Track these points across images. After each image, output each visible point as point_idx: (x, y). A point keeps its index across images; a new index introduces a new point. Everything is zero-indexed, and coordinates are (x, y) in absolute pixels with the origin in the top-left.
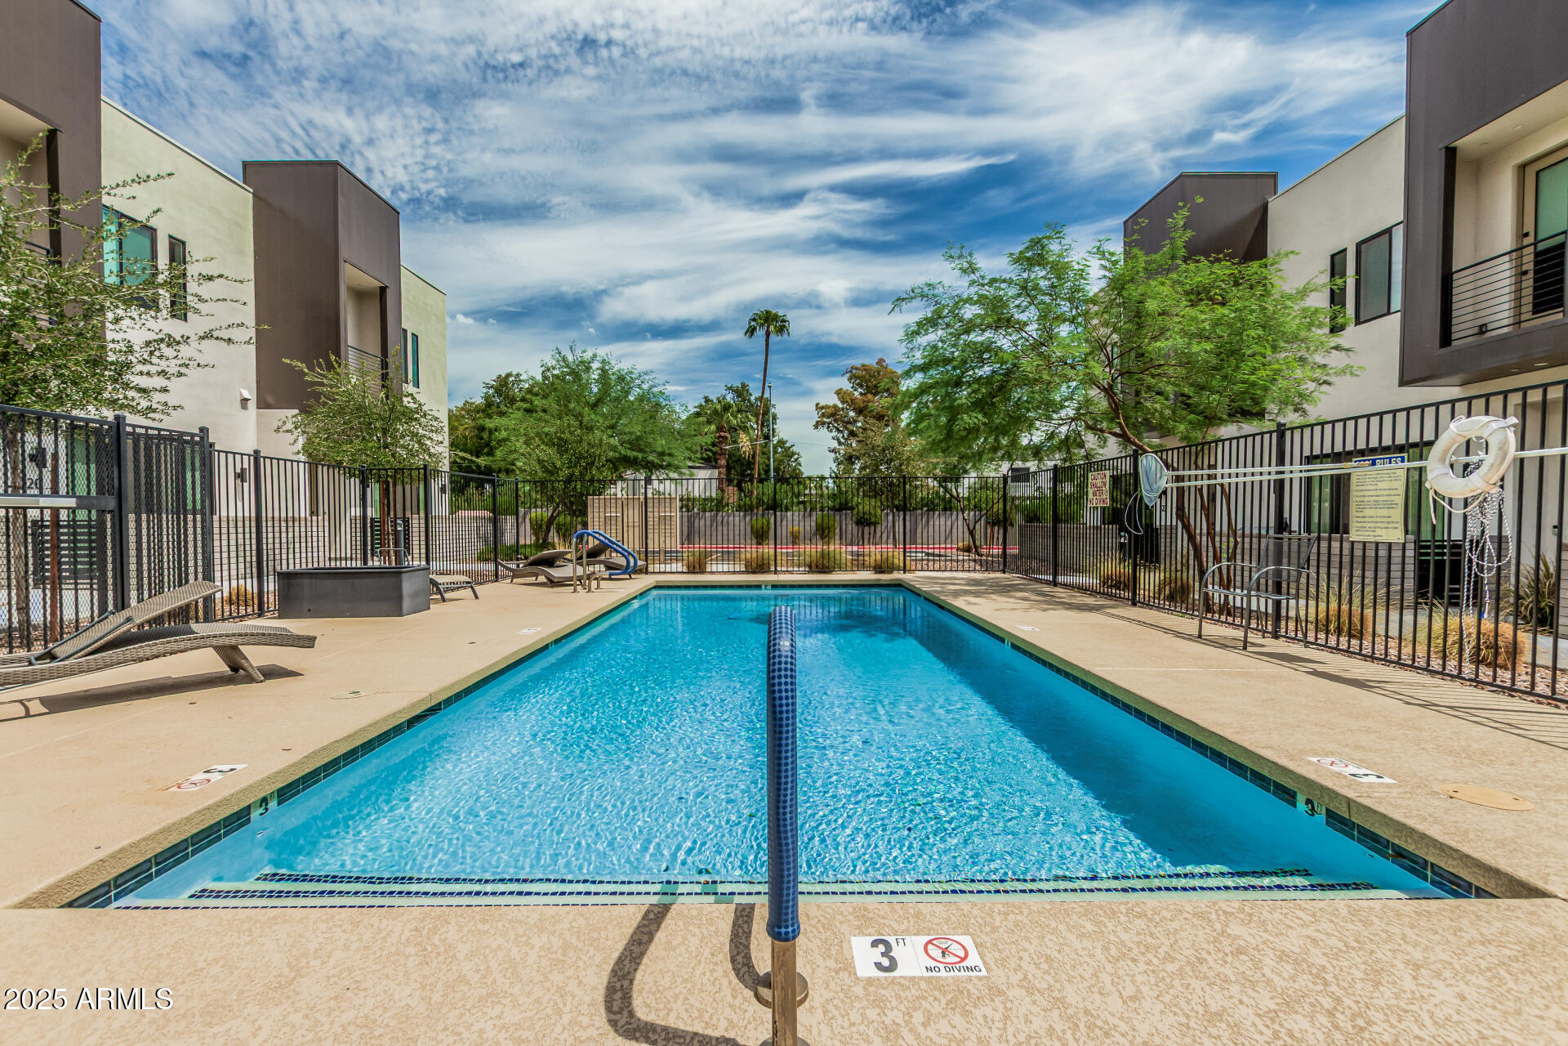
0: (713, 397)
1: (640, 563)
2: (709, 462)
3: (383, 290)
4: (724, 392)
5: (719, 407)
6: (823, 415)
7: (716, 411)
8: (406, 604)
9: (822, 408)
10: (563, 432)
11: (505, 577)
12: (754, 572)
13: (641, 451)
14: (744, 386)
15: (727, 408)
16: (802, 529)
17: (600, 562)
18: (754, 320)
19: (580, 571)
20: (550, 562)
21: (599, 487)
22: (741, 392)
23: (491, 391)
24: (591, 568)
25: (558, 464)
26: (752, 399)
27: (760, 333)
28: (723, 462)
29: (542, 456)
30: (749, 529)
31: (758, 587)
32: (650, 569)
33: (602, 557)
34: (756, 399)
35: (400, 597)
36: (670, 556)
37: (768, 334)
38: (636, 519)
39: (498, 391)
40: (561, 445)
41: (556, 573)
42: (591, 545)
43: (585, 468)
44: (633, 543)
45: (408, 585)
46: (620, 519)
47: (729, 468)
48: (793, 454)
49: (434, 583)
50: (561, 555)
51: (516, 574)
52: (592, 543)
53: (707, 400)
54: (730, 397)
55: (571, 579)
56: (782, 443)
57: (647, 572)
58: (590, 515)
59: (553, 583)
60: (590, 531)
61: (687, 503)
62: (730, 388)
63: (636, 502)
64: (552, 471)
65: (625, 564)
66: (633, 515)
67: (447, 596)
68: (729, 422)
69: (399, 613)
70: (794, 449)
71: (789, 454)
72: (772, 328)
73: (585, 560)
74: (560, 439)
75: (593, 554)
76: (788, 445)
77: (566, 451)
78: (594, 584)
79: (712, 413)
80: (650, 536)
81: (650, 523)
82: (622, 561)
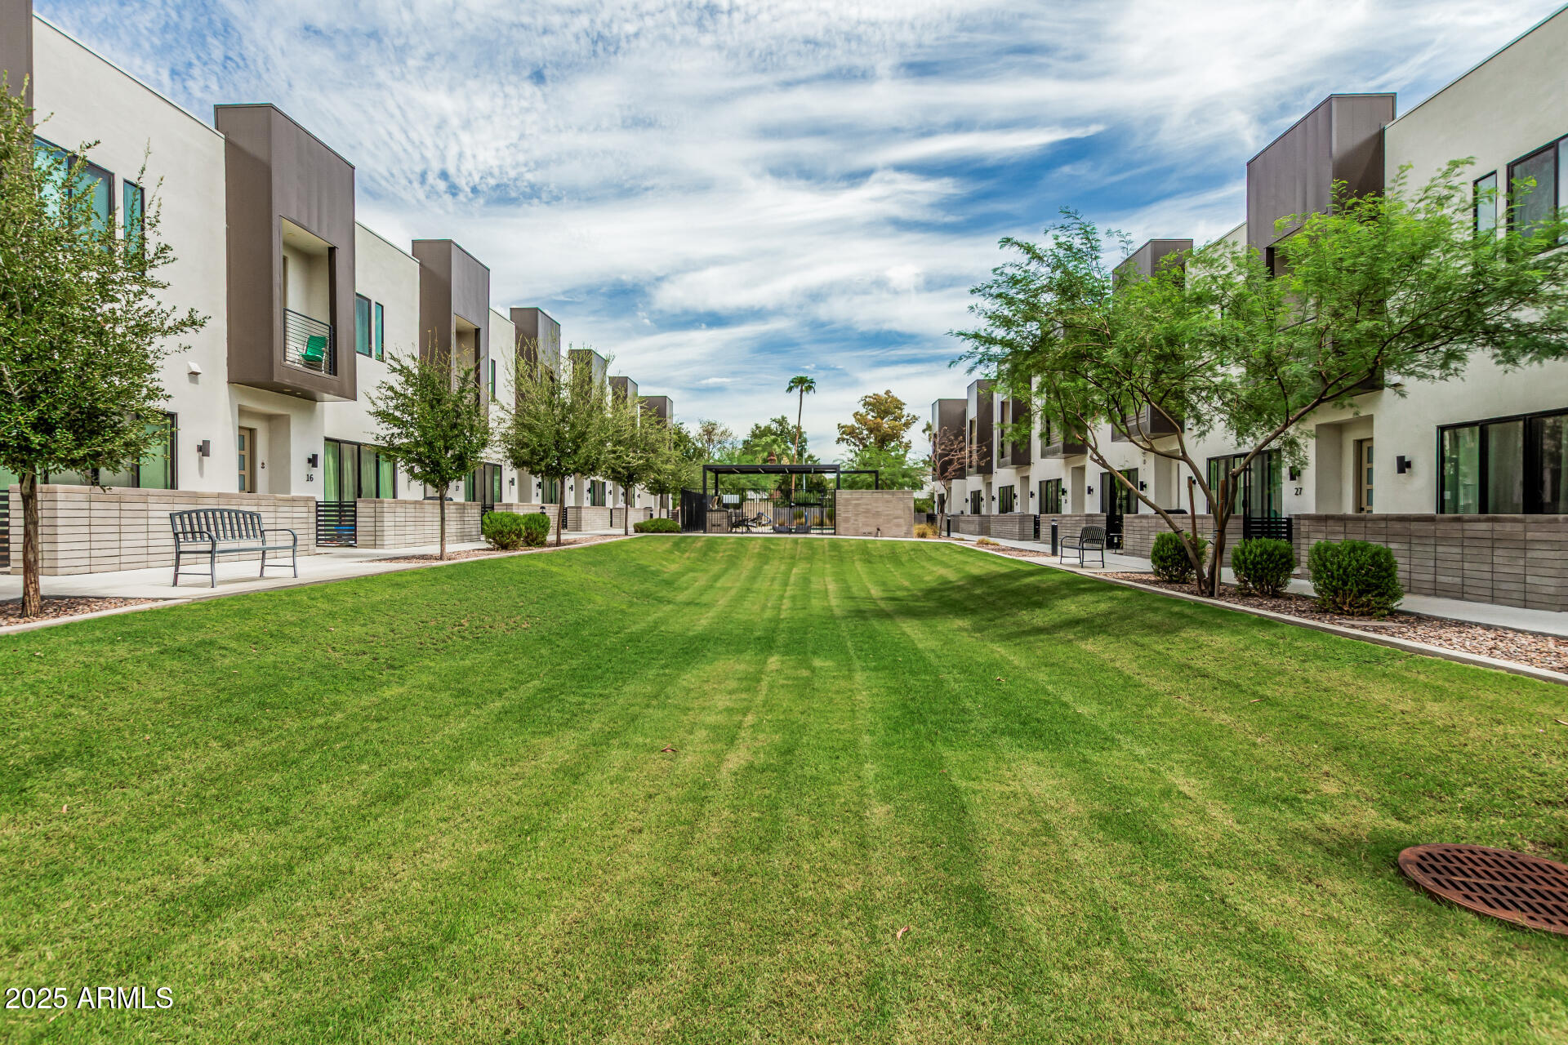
5: (764, 432)
6: (844, 433)
7: (761, 435)
14: (783, 418)
15: (770, 432)
18: (792, 382)
22: (782, 422)
27: (797, 391)
37: (802, 391)
53: (757, 427)
62: (773, 420)
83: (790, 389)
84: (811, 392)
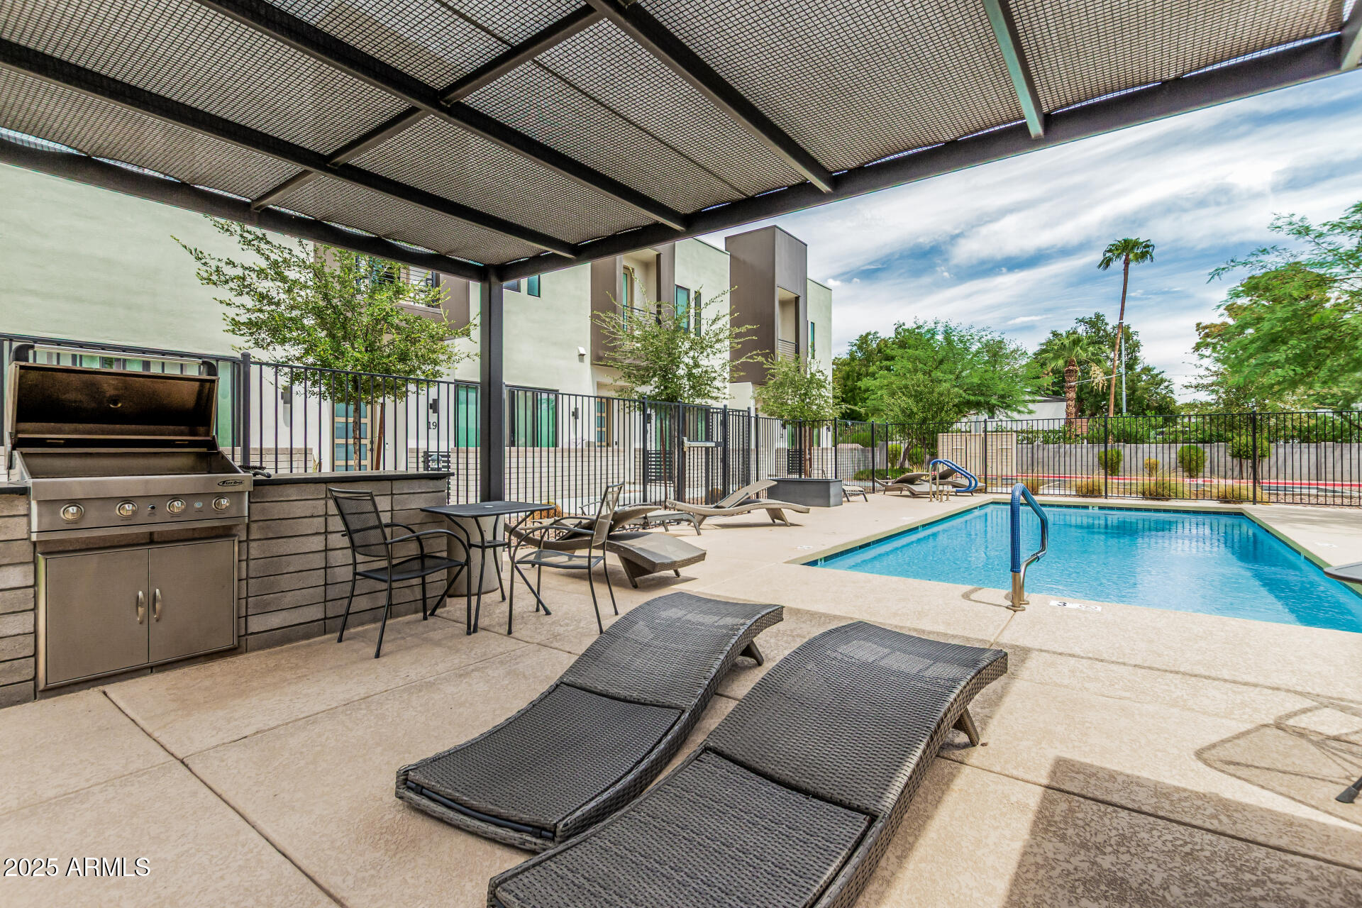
0: (1063, 331)
1: (979, 484)
2: (1056, 394)
3: (797, 299)
4: (1074, 325)
5: (1066, 342)
6: (1207, 335)
7: (1063, 346)
8: (832, 500)
9: (1206, 327)
10: (918, 386)
11: (878, 491)
12: (1083, 496)
13: (982, 395)
15: (1076, 342)
16: (1160, 459)
17: (948, 483)
18: (1110, 251)
19: (934, 488)
20: (911, 481)
21: (945, 427)
22: (1095, 323)
23: (855, 348)
24: (941, 488)
25: (915, 410)
26: (1109, 328)
27: (1118, 264)
28: (1072, 395)
29: (903, 405)
30: (1096, 460)
31: (1087, 507)
32: (989, 489)
33: (950, 479)
34: (1114, 328)
35: (829, 496)
36: (1007, 481)
37: (1127, 263)
38: (978, 451)
39: (860, 348)
40: (918, 397)
41: (916, 488)
42: (941, 471)
43: (936, 412)
44: (975, 468)
45: (833, 490)
46: (964, 451)
47: (1080, 400)
48: (1162, 381)
49: (844, 491)
50: (918, 477)
51: (887, 489)
52: (942, 468)
53: (1055, 334)
54: (1081, 330)
55: (928, 493)
56: (1147, 370)
57: (986, 492)
58: (940, 448)
59: (914, 495)
60: (941, 459)
61: (1028, 437)
62: (1082, 321)
63: (978, 438)
64: (911, 415)
65: (968, 484)
66: (975, 447)
67: (850, 499)
68: (1077, 356)
69: (828, 505)
70: (1164, 376)
71: (1157, 381)
72: (1131, 256)
73: (938, 481)
74: (916, 391)
75: (944, 476)
76: (1155, 372)
77: (921, 400)
78: (945, 498)
79: (1058, 347)
80: (989, 464)
81: (989, 454)
82: (965, 482)
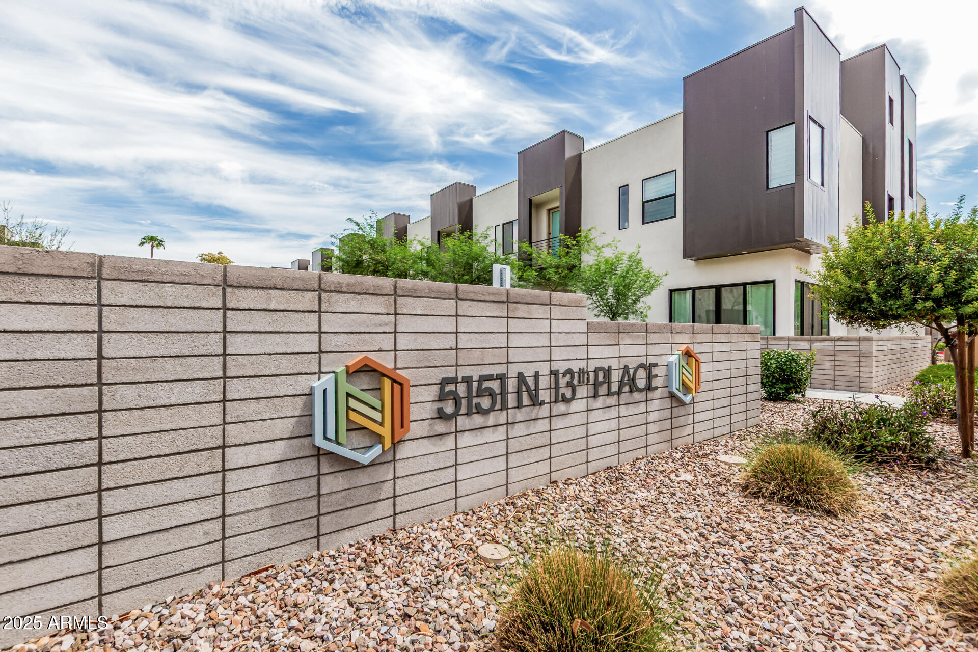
83: (142, 244)
84: (161, 248)
